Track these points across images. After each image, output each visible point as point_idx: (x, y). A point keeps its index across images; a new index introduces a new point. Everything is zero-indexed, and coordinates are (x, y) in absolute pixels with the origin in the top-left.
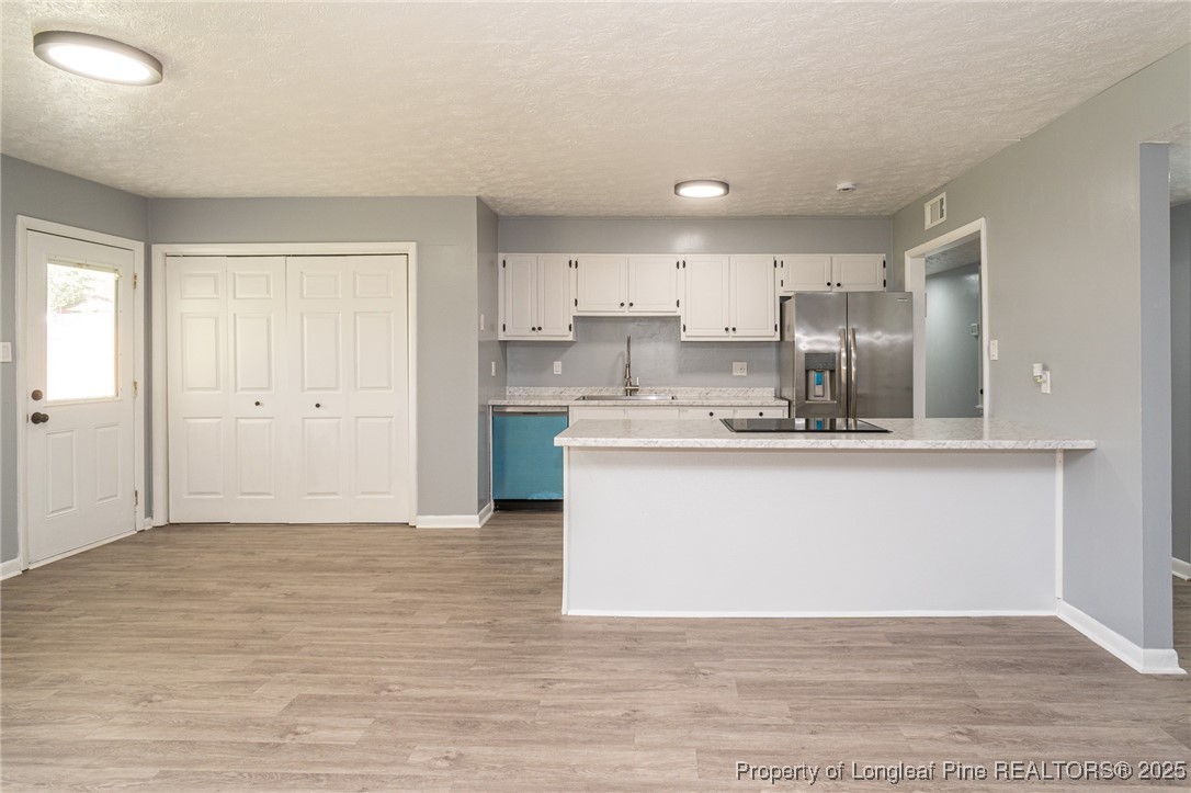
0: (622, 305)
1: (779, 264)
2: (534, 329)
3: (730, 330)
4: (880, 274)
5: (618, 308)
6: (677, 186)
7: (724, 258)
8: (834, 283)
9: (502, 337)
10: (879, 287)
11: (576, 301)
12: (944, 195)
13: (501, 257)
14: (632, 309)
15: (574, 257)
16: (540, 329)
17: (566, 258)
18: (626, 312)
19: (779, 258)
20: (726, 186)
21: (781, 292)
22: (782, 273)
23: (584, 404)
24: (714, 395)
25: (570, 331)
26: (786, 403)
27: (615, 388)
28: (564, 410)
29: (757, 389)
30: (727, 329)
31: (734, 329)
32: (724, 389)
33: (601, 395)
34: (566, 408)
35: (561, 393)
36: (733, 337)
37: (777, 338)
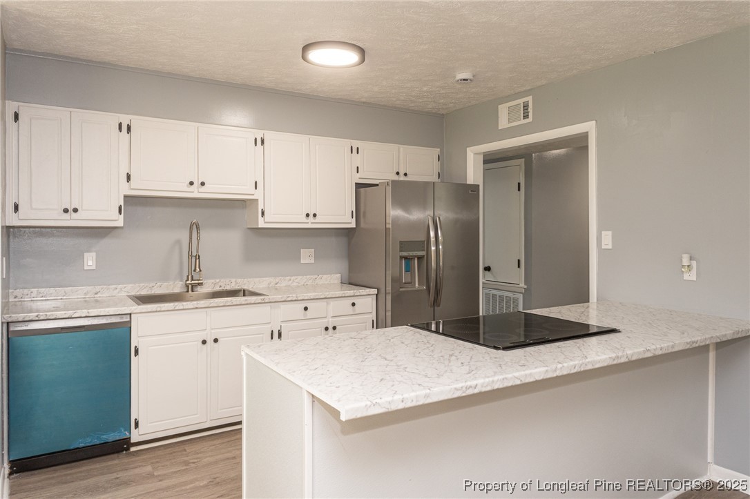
0: (192, 183)
1: (355, 150)
2: (66, 211)
3: (311, 216)
4: (436, 167)
5: (186, 187)
6: (306, 48)
7: (305, 138)
8: (402, 173)
9: (13, 221)
10: (435, 178)
11: (128, 175)
12: (529, 99)
13: (11, 106)
14: (203, 189)
15: (125, 119)
16: (75, 210)
17: (114, 119)
18: (195, 193)
19: (356, 144)
20: (362, 51)
21: (357, 179)
22: (357, 160)
23: (154, 310)
24: (283, 284)
25: (120, 214)
26: (375, 291)
27: (171, 283)
28: (126, 319)
29: (325, 276)
30: (308, 215)
31: (315, 215)
32: (293, 278)
33: (153, 292)
34: (128, 316)
35: (96, 294)
36: (312, 223)
37: (353, 225)
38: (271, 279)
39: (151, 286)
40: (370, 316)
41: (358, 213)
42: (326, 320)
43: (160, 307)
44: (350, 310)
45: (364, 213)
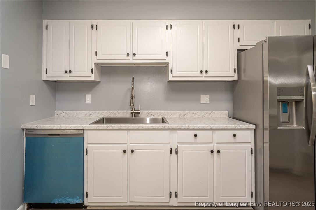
0: (128, 55)
1: (236, 27)
2: (66, 72)
3: (204, 72)
4: (307, 33)
5: (125, 57)
7: (200, 22)
9: (45, 77)
11: (96, 52)
13: (45, 22)
14: (135, 58)
15: (95, 23)
16: (70, 72)
17: (89, 23)
18: (131, 60)
19: (237, 23)
21: (238, 46)
22: (238, 33)
23: (95, 128)
24: (189, 116)
25: (92, 73)
26: (254, 127)
27: (126, 111)
28: (81, 132)
29: (216, 112)
30: (201, 72)
31: (206, 72)
32: (195, 112)
33: (116, 116)
34: (82, 131)
35: (90, 115)
36: (204, 77)
37: (236, 78)
38: (182, 112)
39: (115, 113)
40: (249, 145)
41: (239, 70)
42: (212, 145)
43: (99, 127)
44: (232, 139)
45: (245, 70)
